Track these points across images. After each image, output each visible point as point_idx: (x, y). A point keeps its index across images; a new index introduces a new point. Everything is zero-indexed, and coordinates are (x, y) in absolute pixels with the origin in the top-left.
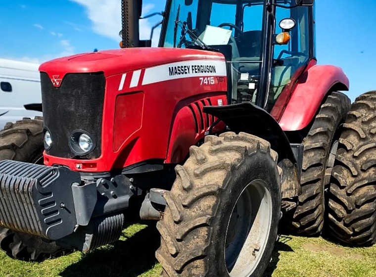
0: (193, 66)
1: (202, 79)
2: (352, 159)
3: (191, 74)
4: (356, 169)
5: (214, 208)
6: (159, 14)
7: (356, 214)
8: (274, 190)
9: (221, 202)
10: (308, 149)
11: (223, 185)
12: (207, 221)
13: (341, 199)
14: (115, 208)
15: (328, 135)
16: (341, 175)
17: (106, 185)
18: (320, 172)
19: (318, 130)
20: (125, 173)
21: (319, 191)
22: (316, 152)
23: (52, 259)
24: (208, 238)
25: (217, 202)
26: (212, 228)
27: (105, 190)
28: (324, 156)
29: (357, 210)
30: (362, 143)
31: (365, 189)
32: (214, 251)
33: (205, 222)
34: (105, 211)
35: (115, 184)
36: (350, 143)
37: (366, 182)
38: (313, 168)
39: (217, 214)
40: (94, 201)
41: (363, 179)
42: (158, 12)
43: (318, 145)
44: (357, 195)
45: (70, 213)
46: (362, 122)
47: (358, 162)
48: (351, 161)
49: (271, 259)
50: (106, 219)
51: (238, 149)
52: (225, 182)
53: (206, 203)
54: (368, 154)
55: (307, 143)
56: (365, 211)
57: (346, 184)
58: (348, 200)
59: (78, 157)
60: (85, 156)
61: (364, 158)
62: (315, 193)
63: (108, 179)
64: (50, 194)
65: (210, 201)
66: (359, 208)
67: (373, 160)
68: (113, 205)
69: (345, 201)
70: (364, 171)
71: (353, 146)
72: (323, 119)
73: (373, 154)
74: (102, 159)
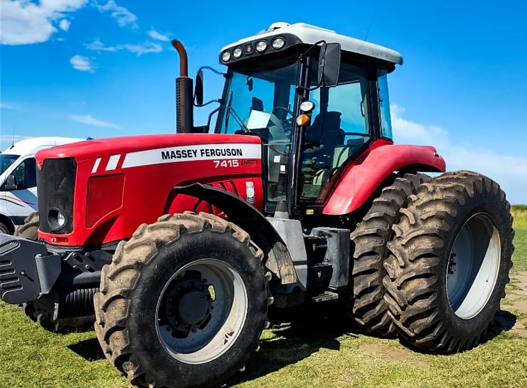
0: (202, 150)
1: (218, 162)
2: (401, 248)
3: (199, 157)
4: (404, 259)
5: (132, 281)
6: (216, 101)
7: (410, 311)
8: (245, 272)
9: (142, 275)
10: (360, 235)
11: (146, 260)
12: (121, 293)
13: (391, 292)
14: (89, 281)
15: (385, 221)
16: (391, 266)
17: (78, 258)
18: (376, 261)
19: (372, 215)
20: (105, 249)
21: (376, 283)
22: (371, 239)
23: (78, 332)
24: (126, 309)
25: (136, 276)
26: (129, 301)
27: (78, 262)
28: (380, 243)
29: (410, 307)
30: (412, 230)
31: (415, 282)
32: (135, 324)
33: (118, 294)
34: (75, 282)
35: (91, 258)
36: (401, 230)
37: (414, 274)
38: (367, 257)
39: (136, 287)
40: (57, 271)
41: (412, 271)
42: (214, 99)
43: (372, 231)
44: (407, 289)
45: (33, 281)
46: (417, 207)
47: (406, 251)
48: (399, 250)
49: (259, 348)
50: (79, 291)
51: (173, 227)
52: (148, 258)
53: (125, 276)
54: (417, 242)
55: (362, 229)
56: (418, 309)
57: (395, 276)
58: (399, 295)
59: (54, 232)
60: (59, 231)
61: (413, 247)
62: (369, 285)
63: (83, 253)
64: (9, 262)
65: (129, 275)
66: (412, 305)
67: (422, 249)
68: (88, 278)
69: (395, 296)
70: (412, 261)
71: (402, 233)
72: (382, 203)
73: (423, 243)
74: (73, 234)
